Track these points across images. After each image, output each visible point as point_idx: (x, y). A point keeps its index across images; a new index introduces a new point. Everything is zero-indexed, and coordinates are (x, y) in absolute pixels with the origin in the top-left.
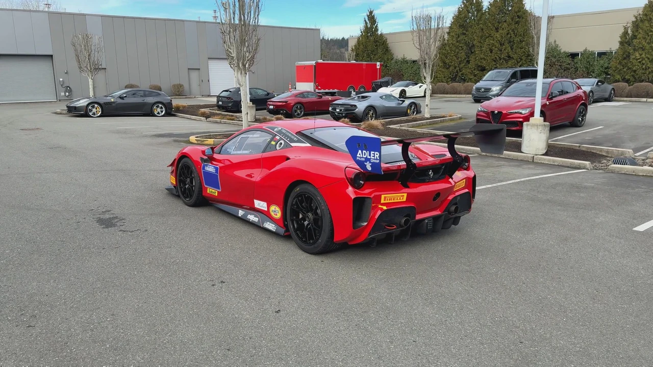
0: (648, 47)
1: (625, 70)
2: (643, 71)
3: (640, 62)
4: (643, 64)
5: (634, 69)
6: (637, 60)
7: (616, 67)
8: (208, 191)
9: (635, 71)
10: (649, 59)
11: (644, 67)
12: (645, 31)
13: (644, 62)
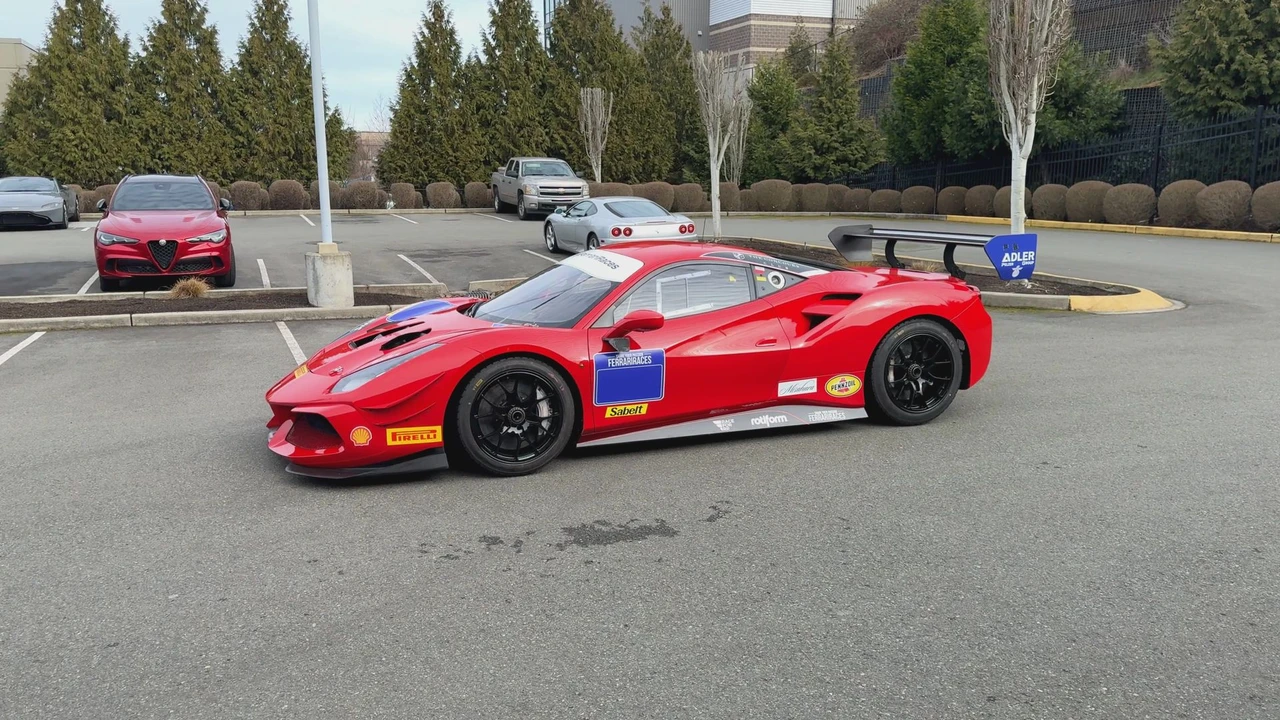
0: (84, 120)
1: (45, 159)
2: (88, 164)
3: (76, 146)
4: (85, 150)
5: (68, 158)
6: (69, 141)
7: (24, 154)
8: (609, 414)
9: (70, 163)
10: (92, 140)
11: (88, 155)
12: (70, 89)
13: (85, 145)
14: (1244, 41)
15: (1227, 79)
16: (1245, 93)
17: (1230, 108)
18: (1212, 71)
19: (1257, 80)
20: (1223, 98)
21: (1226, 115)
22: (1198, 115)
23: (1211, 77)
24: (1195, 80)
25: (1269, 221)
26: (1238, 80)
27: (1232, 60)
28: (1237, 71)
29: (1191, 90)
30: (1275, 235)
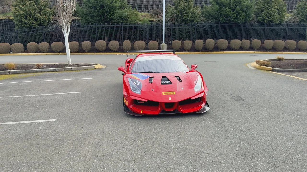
14: (36, 11)
15: (33, 19)
16: (38, 23)
17: (35, 26)
18: (30, 17)
19: (40, 20)
20: (33, 23)
21: (35, 27)
22: (26, 27)
23: (31, 19)
24: (26, 19)
25: (56, 50)
26: (36, 20)
27: (34, 15)
28: (36, 18)
29: (26, 21)
30: (60, 53)
